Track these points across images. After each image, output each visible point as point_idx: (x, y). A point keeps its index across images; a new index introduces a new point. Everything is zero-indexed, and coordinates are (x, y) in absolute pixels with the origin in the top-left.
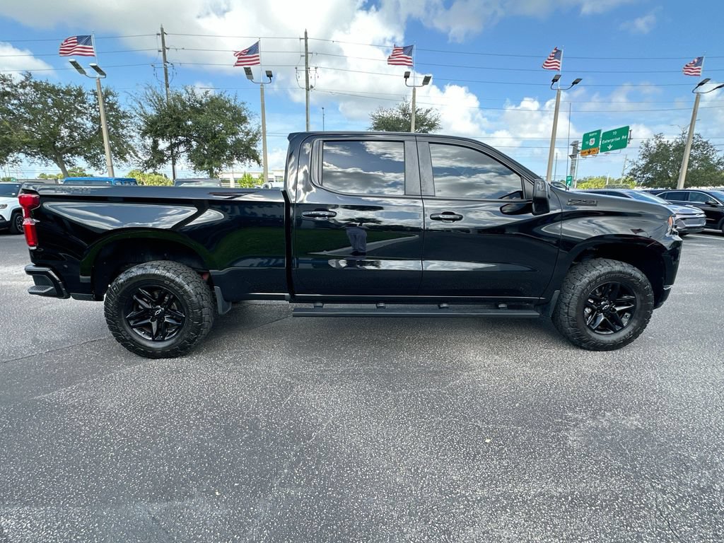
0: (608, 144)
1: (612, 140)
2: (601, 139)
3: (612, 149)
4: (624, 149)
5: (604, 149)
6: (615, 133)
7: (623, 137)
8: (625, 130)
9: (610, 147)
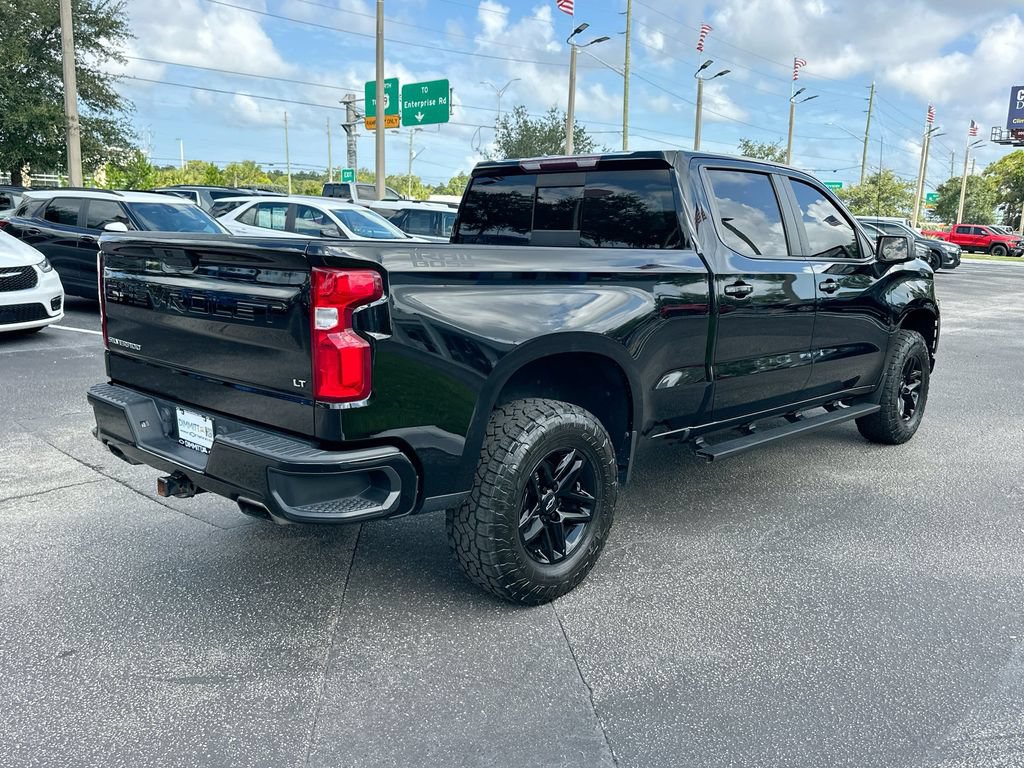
0: (415, 111)
1: (423, 104)
2: (400, 98)
3: (424, 122)
4: (444, 124)
5: (409, 120)
6: (425, 90)
7: (441, 100)
8: (441, 88)
9: (420, 117)
